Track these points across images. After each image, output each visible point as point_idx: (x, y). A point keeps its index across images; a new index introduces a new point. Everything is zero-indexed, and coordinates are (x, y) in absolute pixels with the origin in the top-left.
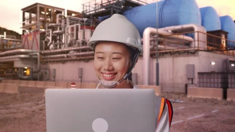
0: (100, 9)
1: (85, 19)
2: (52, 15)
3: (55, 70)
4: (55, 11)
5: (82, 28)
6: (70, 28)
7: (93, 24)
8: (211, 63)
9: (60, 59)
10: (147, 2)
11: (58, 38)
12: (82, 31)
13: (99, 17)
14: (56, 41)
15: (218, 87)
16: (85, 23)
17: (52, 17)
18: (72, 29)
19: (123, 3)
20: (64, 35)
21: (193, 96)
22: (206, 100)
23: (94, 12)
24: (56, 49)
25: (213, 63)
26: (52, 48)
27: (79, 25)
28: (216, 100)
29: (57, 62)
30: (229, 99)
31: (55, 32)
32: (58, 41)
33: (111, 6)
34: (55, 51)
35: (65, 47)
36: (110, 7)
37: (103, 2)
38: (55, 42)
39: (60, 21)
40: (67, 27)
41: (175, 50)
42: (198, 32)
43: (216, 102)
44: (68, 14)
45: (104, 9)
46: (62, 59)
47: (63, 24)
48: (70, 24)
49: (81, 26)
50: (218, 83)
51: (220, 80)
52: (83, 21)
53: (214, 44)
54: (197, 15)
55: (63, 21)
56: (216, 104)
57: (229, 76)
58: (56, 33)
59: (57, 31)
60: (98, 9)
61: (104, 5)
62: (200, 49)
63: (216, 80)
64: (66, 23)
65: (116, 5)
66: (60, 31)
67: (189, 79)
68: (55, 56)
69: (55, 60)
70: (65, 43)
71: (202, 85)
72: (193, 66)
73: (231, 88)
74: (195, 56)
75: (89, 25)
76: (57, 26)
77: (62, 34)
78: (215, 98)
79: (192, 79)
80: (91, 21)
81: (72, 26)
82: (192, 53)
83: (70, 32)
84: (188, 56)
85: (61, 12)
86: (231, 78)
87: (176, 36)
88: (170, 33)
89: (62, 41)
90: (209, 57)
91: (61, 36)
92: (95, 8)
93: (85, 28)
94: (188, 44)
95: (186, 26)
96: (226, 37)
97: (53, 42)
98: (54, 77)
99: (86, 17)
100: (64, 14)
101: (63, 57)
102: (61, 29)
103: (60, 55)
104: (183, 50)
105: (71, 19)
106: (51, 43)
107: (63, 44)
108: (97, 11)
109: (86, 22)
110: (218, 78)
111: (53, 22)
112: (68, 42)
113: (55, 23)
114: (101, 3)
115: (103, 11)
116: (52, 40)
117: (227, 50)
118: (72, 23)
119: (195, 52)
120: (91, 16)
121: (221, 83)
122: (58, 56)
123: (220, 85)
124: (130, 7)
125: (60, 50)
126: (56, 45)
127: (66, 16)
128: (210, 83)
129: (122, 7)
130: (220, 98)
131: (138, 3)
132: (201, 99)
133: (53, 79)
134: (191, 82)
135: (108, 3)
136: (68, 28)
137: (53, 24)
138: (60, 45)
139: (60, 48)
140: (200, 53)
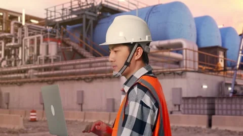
0: (69, 16)
1: (49, 29)
2: (4, 21)
3: (8, 94)
4: (9, 16)
5: (45, 40)
6: (28, 40)
7: (59, 35)
8: (202, 87)
9: (15, 81)
10: (130, 8)
11: (13, 52)
12: (45, 44)
13: (68, 26)
14: (10, 56)
15: (204, 114)
16: (48, 34)
17: (4, 24)
18: (32, 41)
19: (98, 9)
20: (20, 48)
21: (176, 125)
22: (188, 129)
23: (61, 19)
24: (10, 66)
25: (205, 87)
26: (5, 66)
27: (41, 36)
28: (200, 128)
29: (12, 84)
30: (213, 127)
31: (8, 44)
32: (13, 57)
33: (82, 12)
34: (9, 69)
35: (22, 64)
36: (82, 14)
37: (73, 7)
38: (8, 58)
39: (16, 31)
40: (25, 38)
41: (159, 71)
42: (186, 49)
43: (199, 130)
44: (26, 21)
45: (74, 16)
46: (19, 80)
47: (19, 34)
48: (29, 35)
49: (44, 37)
50: (204, 109)
51: (206, 106)
52: (46, 31)
53: (206, 63)
54: (190, 26)
55: (20, 30)
56: (198, 132)
57: (216, 101)
58: (10, 47)
59: (12, 44)
60: (66, 16)
61: (75, 10)
62: (188, 69)
63: (202, 106)
64: (23, 33)
65: (90, 11)
66: (16, 44)
67: (175, 105)
68: (9, 76)
69: (9, 81)
70: (22, 60)
71: (186, 111)
72: (181, 89)
73: (218, 115)
74: (182, 78)
75: (55, 36)
76: (12, 36)
77: (18, 48)
78: (199, 126)
79: (179, 105)
80: (57, 31)
81: (32, 37)
82: (178, 74)
83: (28, 46)
84: (174, 78)
85: (16, 18)
86: (218, 104)
87: (161, 53)
88: (155, 49)
89: (18, 57)
90: (199, 79)
91: (17, 50)
92: (63, 14)
93: (49, 41)
94: (178, 62)
95: (173, 41)
96: (225, 55)
97: (7, 57)
98: (8, 104)
99: (51, 26)
100: (21, 21)
101: (20, 78)
102: (16, 40)
103: (16, 75)
104: (168, 70)
105: (30, 28)
106: (4, 59)
107: (19, 60)
108: (65, 18)
109: (50, 32)
110: (204, 104)
111: (5, 32)
112: (26, 58)
113: (9, 32)
114: (70, 8)
115: (72, 19)
116: (5, 55)
117: (225, 70)
118: (32, 33)
119: (182, 73)
120: (58, 25)
121: (208, 109)
122: (12, 76)
123: (206, 112)
124: (109, 14)
125: (15, 69)
126: (11, 62)
127: (24, 23)
128: (196, 109)
129: (98, 13)
130: (204, 126)
131: (118, 9)
132: (184, 127)
133: (6, 106)
134: (177, 109)
135: (80, 9)
136: (26, 40)
137: (7, 34)
138: (15, 61)
139: (15, 65)
140: (188, 74)
